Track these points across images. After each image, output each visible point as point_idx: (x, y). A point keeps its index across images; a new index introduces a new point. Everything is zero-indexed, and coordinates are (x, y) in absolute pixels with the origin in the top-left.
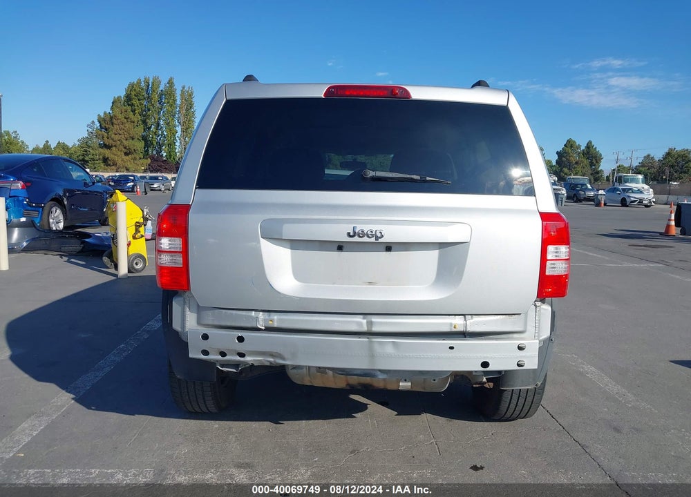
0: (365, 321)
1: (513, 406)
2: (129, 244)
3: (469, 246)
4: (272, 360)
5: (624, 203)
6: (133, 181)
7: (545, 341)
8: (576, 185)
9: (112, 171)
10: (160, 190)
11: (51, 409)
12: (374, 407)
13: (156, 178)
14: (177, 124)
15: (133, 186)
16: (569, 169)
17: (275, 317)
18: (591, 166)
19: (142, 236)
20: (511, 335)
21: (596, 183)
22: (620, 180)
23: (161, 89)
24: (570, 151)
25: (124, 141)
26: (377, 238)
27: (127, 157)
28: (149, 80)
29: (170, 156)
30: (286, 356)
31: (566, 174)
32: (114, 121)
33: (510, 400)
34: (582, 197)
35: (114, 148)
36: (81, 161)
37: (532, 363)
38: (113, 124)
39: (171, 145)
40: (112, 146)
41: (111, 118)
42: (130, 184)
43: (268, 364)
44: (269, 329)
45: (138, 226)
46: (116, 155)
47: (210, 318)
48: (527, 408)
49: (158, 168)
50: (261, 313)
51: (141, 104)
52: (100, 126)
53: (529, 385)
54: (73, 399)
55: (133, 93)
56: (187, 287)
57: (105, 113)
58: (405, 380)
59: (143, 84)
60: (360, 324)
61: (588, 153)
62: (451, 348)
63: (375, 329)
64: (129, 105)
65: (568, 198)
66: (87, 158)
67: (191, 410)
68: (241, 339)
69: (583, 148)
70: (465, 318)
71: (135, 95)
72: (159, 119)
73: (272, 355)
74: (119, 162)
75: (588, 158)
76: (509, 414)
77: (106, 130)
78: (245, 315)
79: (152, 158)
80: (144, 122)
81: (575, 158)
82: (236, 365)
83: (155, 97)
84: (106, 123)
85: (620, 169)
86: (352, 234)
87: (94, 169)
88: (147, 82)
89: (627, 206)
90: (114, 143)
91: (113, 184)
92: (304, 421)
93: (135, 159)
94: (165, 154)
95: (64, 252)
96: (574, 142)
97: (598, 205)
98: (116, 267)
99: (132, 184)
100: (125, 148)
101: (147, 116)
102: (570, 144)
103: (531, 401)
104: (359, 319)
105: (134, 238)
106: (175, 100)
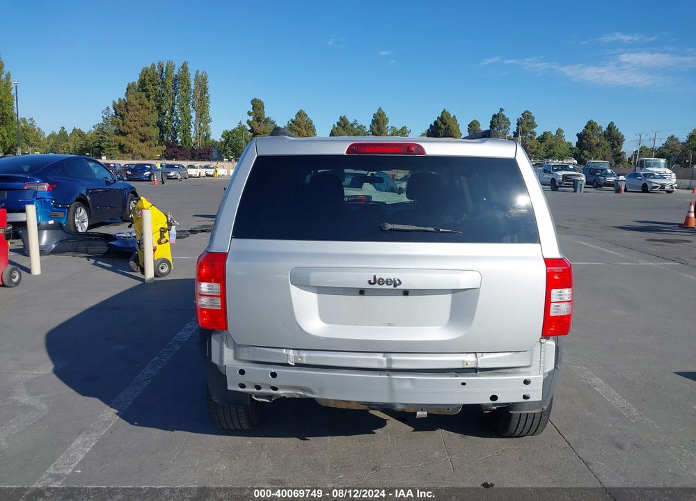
0: (385, 359)
1: (521, 426)
2: (155, 250)
3: (479, 291)
4: (302, 393)
5: (645, 189)
6: (150, 170)
7: (549, 373)
8: (596, 170)
9: (128, 158)
10: (177, 179)
11: (99, 424)
12: (392, 423)
13: (172, 167)
14: (192, 109)
15: (150, 175)
16: (590, 151)
17: (304, 354)
18: (613, 149)
19: (167, 241)
20: (518, 370)
21: (617, 166)
22: (642, 164)
23: (175, 73)
24: (591, 132)
25: (140, 128)
26: (395, 286)
27: (142, 144)
28: (163, 65)
29: (185, 141)
30: (314, 392)
31: (586, 157)
32: (129, 107)
33: (519, 421)
34: (602, 182)
35: (130, 135)
36: (96, 147)
37: (536, 394)
38: (127, 111)
39: (186, 131)
40: (127, 133)
41: (126, 104)
42: (147, 173)
43: (298, 397)
44: (298, 365)
45: (163, 231)
46: (131, 142)
47: (245, 354)
48: (534, 427)
49: (174, 154)
50: (291, 351)
51: (155, 90)
52: (115, 112)
53: (536, 409)
54: (117, 414)
55: (147, 78)
56: (224, 326)
57: (120, 100)
58: (422, 410)
59: (157, 69)
60: (380, 361)
61: (610, 134)
62: (464, 384)
63: (394, 366)
64: (143, 91)
65: (587, 183)
66: (103, 145)
67: (226, 427)
68: (274, 375)
69: (604, 129)
70: (476, 355)
71: (150, 81)
72: (174, 104)
73: (302, 389)
74: (135, 149)
75: (609, 140)
76: (517, 433)
77: (121, 116)
78: (277, 353)
79: (168, 144)
80: (159, 108)
81: (596, 140)
82: (269, 396)
83: (170, 83)
84: (121, 110)
85: (643, 151)
86: (372, 282)
87: (110, 157)
88: (161, 67)
89: (649, 192)
90: (129, 130)
91: (130, 173)
92: (329, 437)
93: (150, 146)
94: (180, 140)
95: (90, 254)
96: (595, 123)
97: (618, 191)
98: (143, 271)
99: (149, 173)
100: (141, 134)
101: (161, 102)
102: (591, 126)
103: (538, 422)
104: (380, 357)
105: (159, 243)
106: (189, 85)
